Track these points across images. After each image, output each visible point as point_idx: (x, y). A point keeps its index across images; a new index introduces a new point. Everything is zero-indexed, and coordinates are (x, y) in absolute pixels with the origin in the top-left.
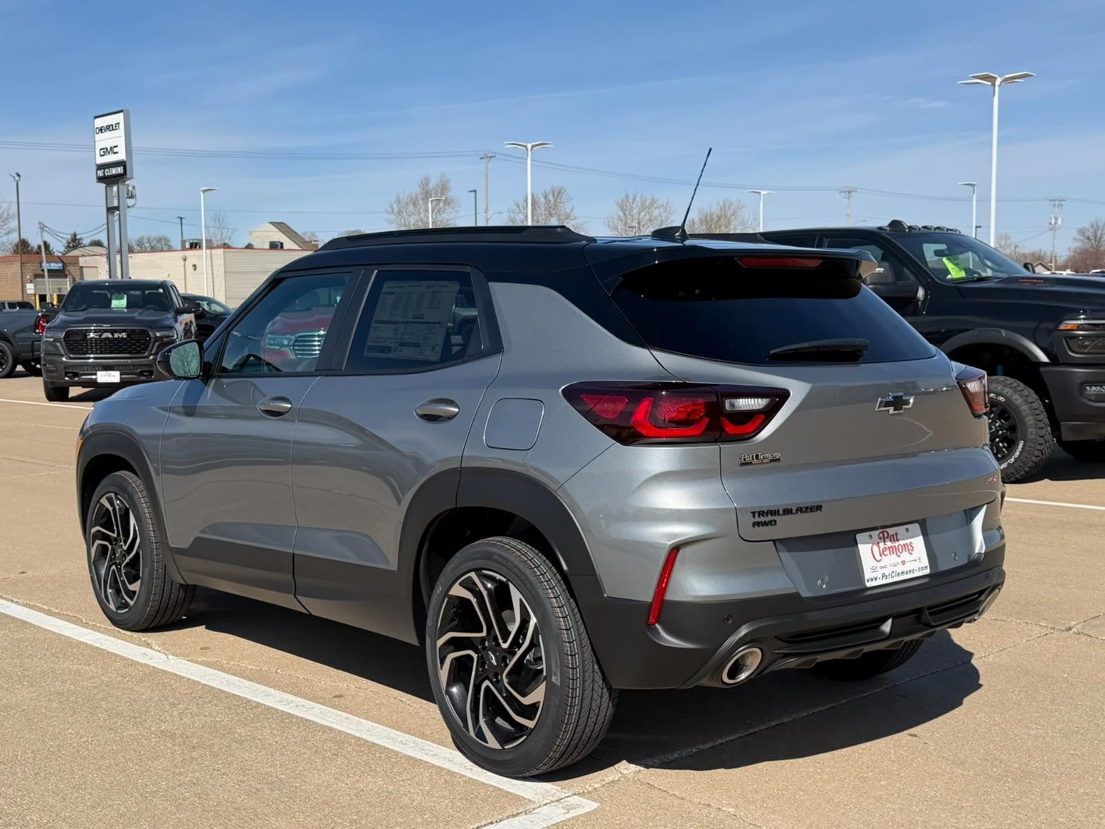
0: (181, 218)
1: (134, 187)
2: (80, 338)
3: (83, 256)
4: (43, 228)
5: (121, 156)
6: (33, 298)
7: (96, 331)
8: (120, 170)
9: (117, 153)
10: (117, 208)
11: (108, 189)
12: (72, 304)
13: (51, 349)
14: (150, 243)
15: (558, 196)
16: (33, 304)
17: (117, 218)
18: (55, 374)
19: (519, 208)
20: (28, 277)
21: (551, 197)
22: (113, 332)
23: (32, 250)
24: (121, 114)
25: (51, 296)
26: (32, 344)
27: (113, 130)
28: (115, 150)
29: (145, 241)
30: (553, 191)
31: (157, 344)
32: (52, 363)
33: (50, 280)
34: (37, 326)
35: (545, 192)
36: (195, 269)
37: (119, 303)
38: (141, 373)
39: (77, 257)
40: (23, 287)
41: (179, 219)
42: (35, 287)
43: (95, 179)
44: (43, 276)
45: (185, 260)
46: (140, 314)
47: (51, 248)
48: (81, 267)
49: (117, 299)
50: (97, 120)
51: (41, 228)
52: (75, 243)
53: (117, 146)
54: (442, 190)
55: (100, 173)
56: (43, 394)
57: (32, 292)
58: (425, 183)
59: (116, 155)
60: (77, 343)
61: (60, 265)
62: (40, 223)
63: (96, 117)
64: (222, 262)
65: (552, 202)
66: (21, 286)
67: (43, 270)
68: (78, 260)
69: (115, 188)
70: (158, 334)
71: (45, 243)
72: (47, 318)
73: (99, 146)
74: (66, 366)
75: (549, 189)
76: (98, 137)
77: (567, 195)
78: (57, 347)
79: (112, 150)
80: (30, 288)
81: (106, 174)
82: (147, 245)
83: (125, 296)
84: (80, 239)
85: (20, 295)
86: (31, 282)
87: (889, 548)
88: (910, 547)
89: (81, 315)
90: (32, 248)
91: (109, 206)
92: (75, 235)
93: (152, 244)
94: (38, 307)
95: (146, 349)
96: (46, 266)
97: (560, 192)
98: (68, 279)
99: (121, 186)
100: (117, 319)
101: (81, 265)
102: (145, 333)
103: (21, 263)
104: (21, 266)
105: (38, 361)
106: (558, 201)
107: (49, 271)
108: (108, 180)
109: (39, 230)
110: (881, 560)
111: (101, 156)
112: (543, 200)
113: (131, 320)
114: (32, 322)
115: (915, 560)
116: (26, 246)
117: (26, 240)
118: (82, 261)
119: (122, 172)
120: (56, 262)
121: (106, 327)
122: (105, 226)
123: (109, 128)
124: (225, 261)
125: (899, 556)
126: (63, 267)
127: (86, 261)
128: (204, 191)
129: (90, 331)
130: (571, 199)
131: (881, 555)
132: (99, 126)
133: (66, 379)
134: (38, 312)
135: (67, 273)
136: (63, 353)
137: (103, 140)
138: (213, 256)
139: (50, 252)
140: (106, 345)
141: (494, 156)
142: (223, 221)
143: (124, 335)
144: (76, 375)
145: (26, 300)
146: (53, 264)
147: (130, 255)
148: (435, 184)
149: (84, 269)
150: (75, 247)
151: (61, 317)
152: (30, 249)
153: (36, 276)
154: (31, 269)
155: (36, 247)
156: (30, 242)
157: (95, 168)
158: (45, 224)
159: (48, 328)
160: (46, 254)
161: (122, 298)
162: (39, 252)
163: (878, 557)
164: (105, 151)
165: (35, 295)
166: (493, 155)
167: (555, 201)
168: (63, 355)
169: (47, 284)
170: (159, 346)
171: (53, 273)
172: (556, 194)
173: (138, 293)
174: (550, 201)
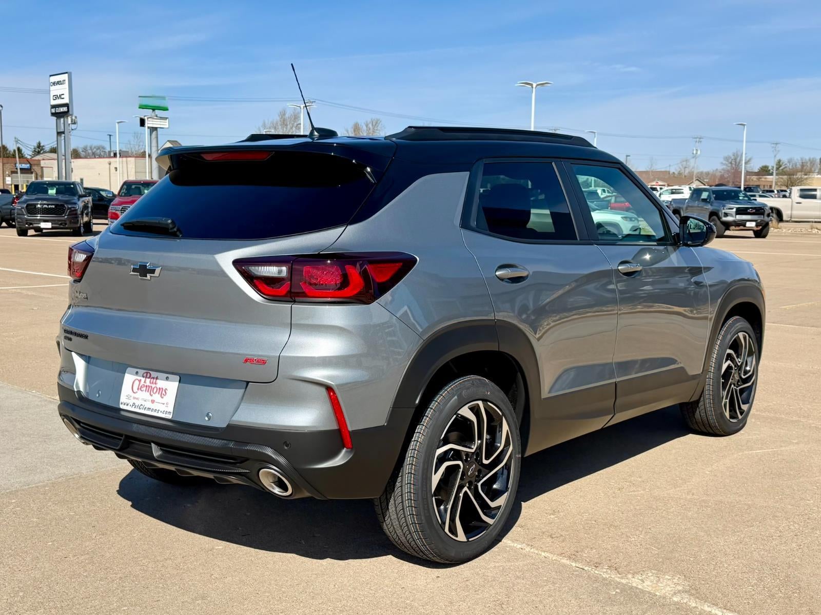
0: (110, 135)
1: (76, 117)
2: (34, 207)
3: (43, 159)
4: (17, 141)
5: (66, 100)
6: (10, 187)
7: (40, 204)
8: (65, 109)
9: (63, 98)
10: (63, 133)
11: (58, 120)
12: (30, 191)
13: (20, 212)
14: (91, 150)
15: (375, 125)
16: (10, 190)
17: (63, 138)
18: (21, 224)
19: (348, 133)
20: (7, 173)
21: (370, 126)
22: (48, 205)
23: (9, 153)
24: (67, 75)
25: (22, 186)
26: (11, 212)
27: (61, 84)
28: (62, 96)
29: (88, 148)
30: (373, 122)
31: (69, 211)
32: (20, 218)
33: (22, 175)
34: (13, 202)
35: (367, 122)
36: (116, 170)
37: (52, 192)
38: (61, 224)
39: (39, 161)
40: (4, 179)
41: (109, 136)
42: (12, 179)
43: (50, 114)
44: (17, 173)
45: (110, 164)
46: (62, 197)
47: (23, 152)
48: (42, 167)
49: (51, 189)
50: (52, 77)
51: (16, 141)
52: (39, 149)
53: (63, 94)
54: (295, 119)
55: (53, 111)
56: (17, 234)
57: (10, 183)
58: (283, 114)
59: (63, 100)
60: (32, 209)
61: (28, 165)
62: (15, 138)
63: (51, 76)
64: (134, 167)
65: (371, 130)
66: (2, 179)
67: (17, 169)
68: (40, 162)
69: (62, 120)
70: (70, 206)
71: (19, 149)
72: (18, 198)
73: (52, 94)
74: (27, 220)
75: (369, 120)
76: (52, 88)
77: (382, 124)
78: (22, 211)
79: (60, 97)
80: (8, 180)
81: (57, 111)
82: (90, 151)
83: (55, 188)
84: (43, 146)
85: (2, 184)
86: (9, 176)
87: (147, 386)
88: (164, 392)
89: (34, 197)
90: (10, 151)
91: (59, 131)
92: (39, 143)
93: (93, 151)
94: (13, 193)
95: (64, 213)
96: (19, 166)
97: (377, 123)
98: (33, 175)
99: (65, 119)
100: (51, 199)
101: (42, 166)
102: (63, 206)
103: (3, 164)
104: (3, 166)
105: (14, 220)
106: (376, 128)
107: (21, 169)
108: (58, 115)
109: (15, 143)
110: (137, 392)
111: (54, 100)
112: (365, 128)
113: (57, 200)
114: (11, 200)
115: (164, 404)
116: (6, 150)
117: (6, 146)
118: (43, 163)
119: (67, 110)
120: (26, 164)
121: (45, 202)
122: (56, 143)
123: (59, 83)
124: (135, 166)
125: (151, 395)
126: (31, 167)
127: (45, 163)
128: (118, 123)
129: (38, 204)
130: (385, 128)
131: (138, 389)
132: (53, 82)
133: (27, 226)
134: (14, 195)
135: (32, 170)
136: (25, 214)
137: (55, 90)
138: (128, 162)
139: (22, 154)
140: (45, 210)
141: (315, 102)
142: (140, 138)
143: (54, 207)
144: (31, 224)
145: (6, 188)
146: (23, 165)
147: (72, 160)
148: (290, 115)
149: (44, 168)
150: (39, 153)
151: (25, 197)
152: (8, 152)
153: (13, 172)
154: (9, 167)
155: (12, 151)
156: (8, 147)
157: (50, 107)
158: (19, 139)
159: (19, 202)
160: (19, 158)
161: (53, 189)
162: (14, 156)
163: (135, 389)
164: (57, 97)
165: (11, 185)
166: (314, 100)
167: (374, 128)
168: (25, 215)
169: (19, 177)
170: (70, 212)
171: (23, 171)
172: (374, 124)
173: (63, 186)
174: (370, 129)
